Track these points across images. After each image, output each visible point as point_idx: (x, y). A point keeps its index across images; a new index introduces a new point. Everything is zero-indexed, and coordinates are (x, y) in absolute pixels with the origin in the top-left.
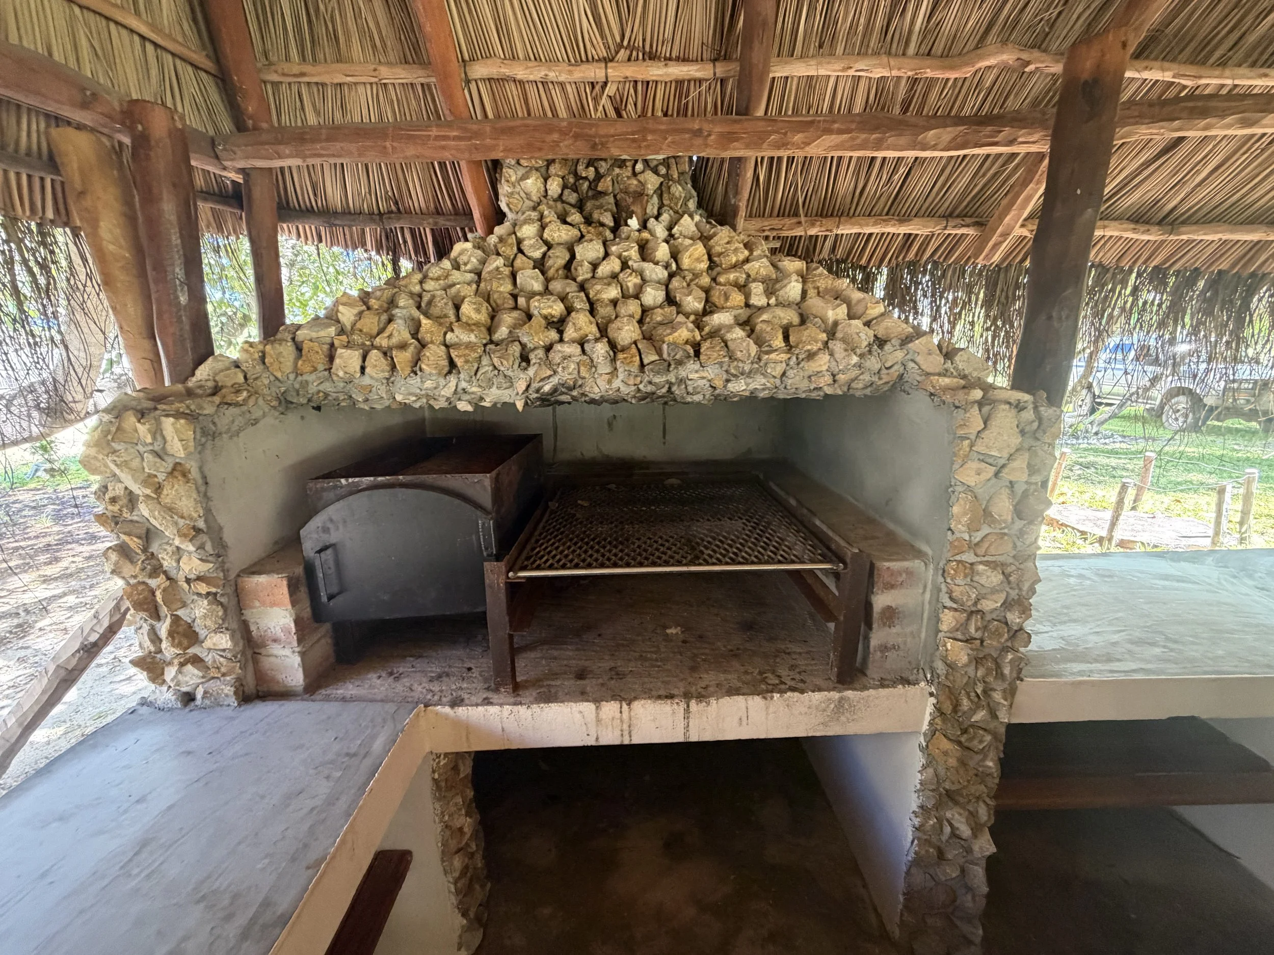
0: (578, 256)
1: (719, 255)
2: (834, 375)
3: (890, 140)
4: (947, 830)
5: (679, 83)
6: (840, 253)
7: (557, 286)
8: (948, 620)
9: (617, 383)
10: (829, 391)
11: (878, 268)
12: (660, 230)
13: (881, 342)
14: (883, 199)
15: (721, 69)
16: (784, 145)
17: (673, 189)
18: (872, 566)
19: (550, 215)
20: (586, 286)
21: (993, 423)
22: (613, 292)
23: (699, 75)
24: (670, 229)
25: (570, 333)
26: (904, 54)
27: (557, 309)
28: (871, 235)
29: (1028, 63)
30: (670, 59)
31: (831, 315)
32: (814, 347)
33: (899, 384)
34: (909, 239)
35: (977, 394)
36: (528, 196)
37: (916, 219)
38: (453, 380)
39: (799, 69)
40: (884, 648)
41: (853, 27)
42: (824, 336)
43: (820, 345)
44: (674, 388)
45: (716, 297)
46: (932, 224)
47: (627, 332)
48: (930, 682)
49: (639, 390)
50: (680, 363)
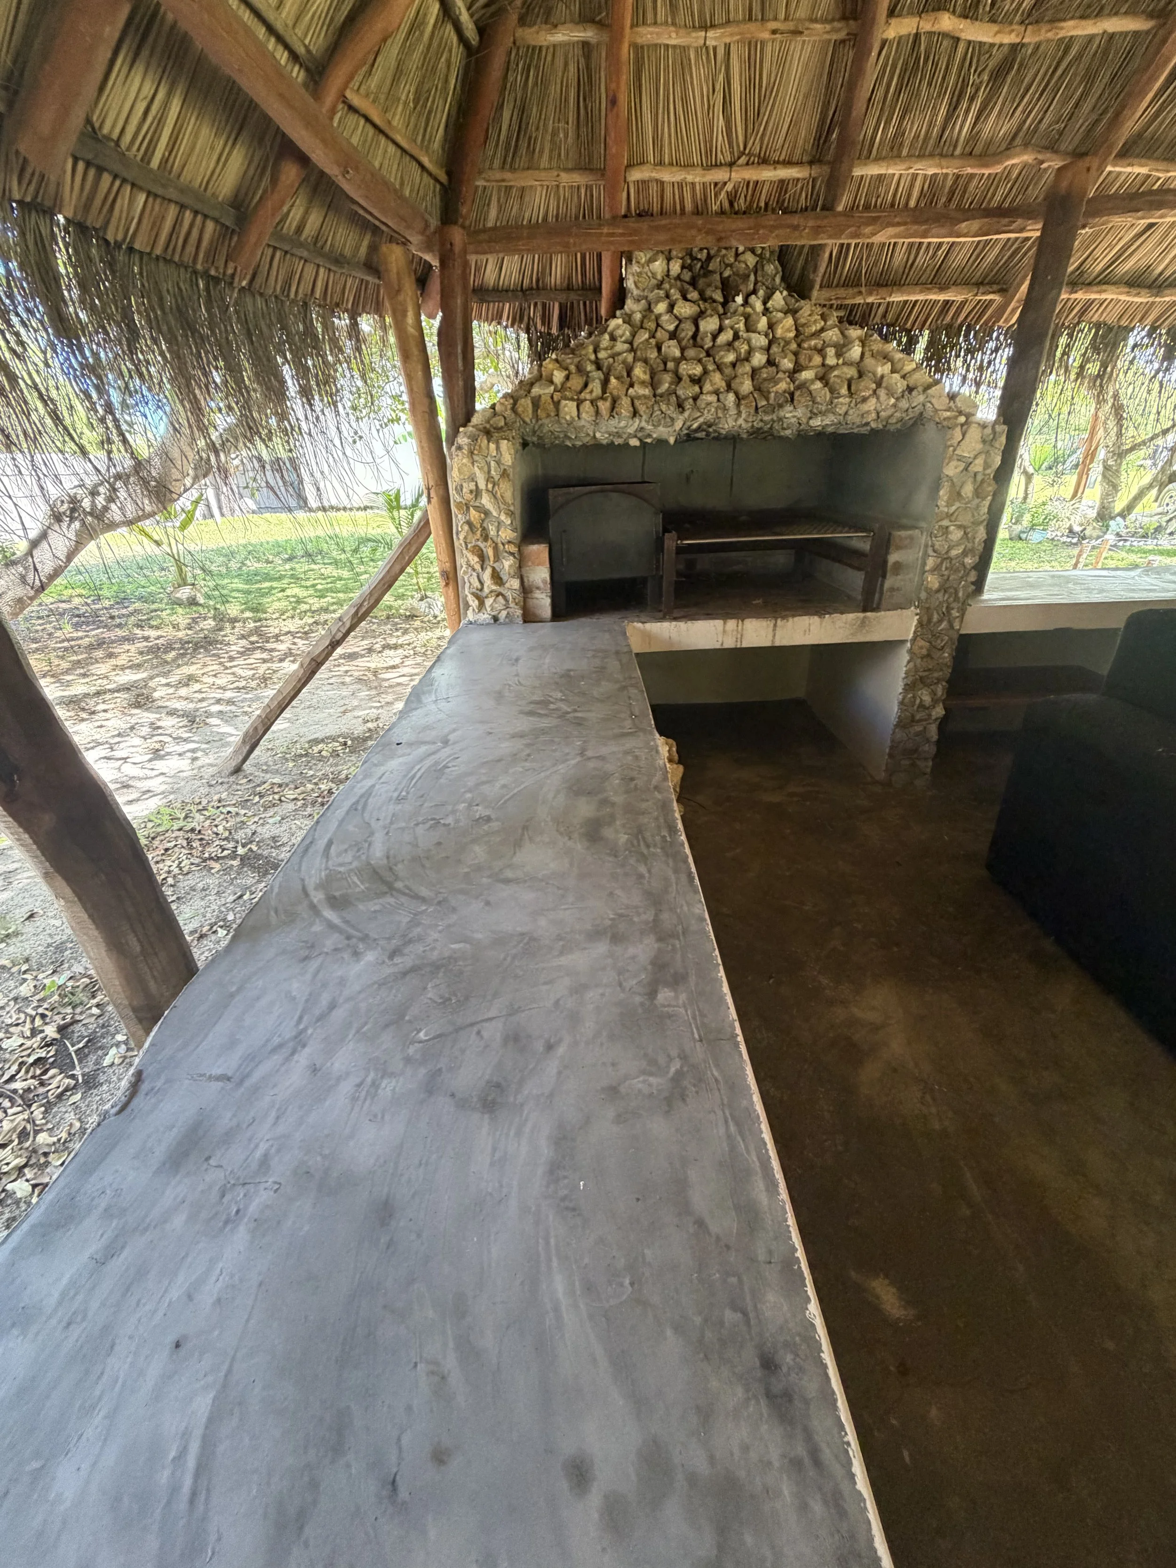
0: (702, 328)
1: (803, 325)
2: (878, 413)
3: (934, 231)
4: (918, 701)
5: (782, 182)
6: (890, 318)
7: (691, 353)
8: (931, 563)
9: (741, 421)
10: (873, 425)
11: (920, 331)
12: (759, 306)
13: (910, 389)
14: (928, 271)
15: (815, 171)
16: (856, 235)
17: (766, 268)
18: (890, 534)
19: (675, 294)
20: (711, 352)
21: (967, 436)
22: (731, 357)
23: (799, 175)
24: (765, 303)
25: (707, 387)
26: (952, 155)
27: (698, 370)
28: (916, 301)
29: (1042, 162)
30: (778, 162)
31: (880, 370)
32: (866, 394)
33: (919, 420)
34: (947, 304)
35: (962, 419)
36: (654, 275)
37: (953, 288)
38: (637, 420)
39: (874, 170)
40: (892, 589)
41: (917, 136)
42: (874, 386)
43: (871, 392)
44: (775, 425)
45: (802, 359)
46: (965, 292)
47: (746, 386)
48: (916, 607)
49: (753, 426)
50: (781, 406)
